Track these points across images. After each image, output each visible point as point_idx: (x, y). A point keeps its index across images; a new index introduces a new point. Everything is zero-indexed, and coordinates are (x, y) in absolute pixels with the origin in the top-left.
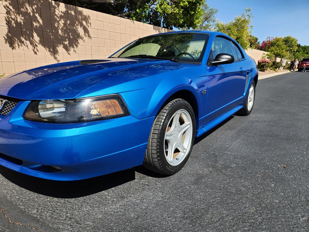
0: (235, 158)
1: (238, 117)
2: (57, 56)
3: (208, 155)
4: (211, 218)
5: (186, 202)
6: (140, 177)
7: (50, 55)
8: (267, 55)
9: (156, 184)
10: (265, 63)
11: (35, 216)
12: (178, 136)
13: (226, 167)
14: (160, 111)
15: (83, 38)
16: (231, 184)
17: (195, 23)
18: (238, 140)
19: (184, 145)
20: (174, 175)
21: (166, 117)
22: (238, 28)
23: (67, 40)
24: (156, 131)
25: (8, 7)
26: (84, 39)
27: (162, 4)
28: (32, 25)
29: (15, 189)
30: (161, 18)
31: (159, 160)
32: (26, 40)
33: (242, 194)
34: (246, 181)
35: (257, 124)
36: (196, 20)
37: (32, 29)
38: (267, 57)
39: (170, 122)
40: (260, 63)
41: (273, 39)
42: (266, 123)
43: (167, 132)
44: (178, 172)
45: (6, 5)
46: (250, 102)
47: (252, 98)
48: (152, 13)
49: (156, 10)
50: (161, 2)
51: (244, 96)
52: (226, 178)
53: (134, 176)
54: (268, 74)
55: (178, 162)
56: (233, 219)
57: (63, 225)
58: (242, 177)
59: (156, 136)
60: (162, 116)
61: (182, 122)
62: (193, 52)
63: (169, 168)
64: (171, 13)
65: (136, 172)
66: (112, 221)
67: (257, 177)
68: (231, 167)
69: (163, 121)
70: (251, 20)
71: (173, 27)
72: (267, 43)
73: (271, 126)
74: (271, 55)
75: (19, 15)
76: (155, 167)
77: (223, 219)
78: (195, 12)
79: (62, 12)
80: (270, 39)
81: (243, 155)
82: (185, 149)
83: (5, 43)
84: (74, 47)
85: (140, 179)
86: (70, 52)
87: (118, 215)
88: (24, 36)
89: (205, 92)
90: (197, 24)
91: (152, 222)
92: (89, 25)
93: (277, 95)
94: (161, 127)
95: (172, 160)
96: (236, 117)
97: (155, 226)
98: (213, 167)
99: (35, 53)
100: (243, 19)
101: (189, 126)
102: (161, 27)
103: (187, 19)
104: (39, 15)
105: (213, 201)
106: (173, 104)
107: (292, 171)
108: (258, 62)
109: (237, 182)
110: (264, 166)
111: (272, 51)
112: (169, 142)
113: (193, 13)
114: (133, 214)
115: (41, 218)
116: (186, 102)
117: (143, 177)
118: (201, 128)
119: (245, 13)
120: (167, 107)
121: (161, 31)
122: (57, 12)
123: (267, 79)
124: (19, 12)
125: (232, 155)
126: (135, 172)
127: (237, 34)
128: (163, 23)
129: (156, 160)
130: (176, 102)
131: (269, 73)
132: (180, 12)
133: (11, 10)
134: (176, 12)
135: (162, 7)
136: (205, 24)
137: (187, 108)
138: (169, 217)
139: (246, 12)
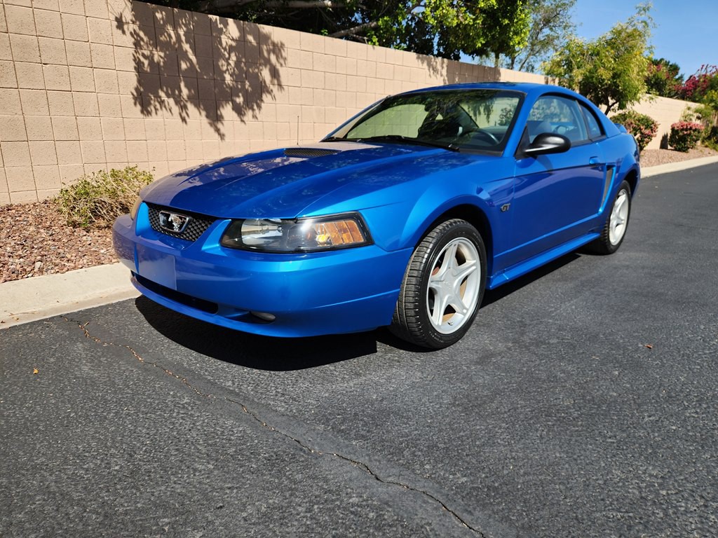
0: (560, 329)
1: (589, 256)
2: (220, 126)
3: (509, 322)
4: (497, 408)
5: (459, 387)
6: (385, 349)
7: (208, 125)
8: (696, 111)
9: (412, 361)
10: (689, 132)
11: (231, 389)
12: (452, 284)
13: (538, 343)
14: (421, 240)
15: (272, 91)
16: (542, 368)
17: (511, 44)
18: (575, 301)
19: (464, 301)
20: (444, 350)
21: (432, 250)
22: (618, 50)
23: (240, 94)
24: (414, 272)
25: (138, 35)
26: (273, 95)
27: (437, 6)
28: (179, 66)
29: (191, 355)
30: (434, 35)
31: (418, 320)
32: (168, 96)
33: (557, 382)
34: (569, 364)
35: (625, 271)
36: (515, 37)
37: (179, 76)
38: (696, 115)
39: (440, 258)
40: (677, 131)
41: (714, 70)
42: (646, 270)
43: (433, 275)
44: (452, 346)
45: (134, 30)
46: (619, 226)
47: (623, 218)
48: (413, 23)
49: (425, 19)
50: (435, 3)
51: (599, 213)
52: (534, 358)
53: (376, 348)
54: (694, 158)
55: (452, 329)
56: (532, 411)
57: (274, 400)
58: (563, 358)
59: (414, 281)
60: (425, 248)
61: (460, 259)
62: (505, 109)
63: (435, 336)
64: (458, 25)
65: (378, 343)
66: (343, 402)
67: (591, 360)
68: (549, 343)
69: (426, 256)
70: (650, 31)
71: (462, 54)
72: (698, 81)
73: (655, 276)
74: (707, 111)
75: (156, 49)
76: (411, 332)
77: (515, 410)
78: (511, 19)
79: (233, 40)
80: (709, 69)
81: (576, 326)
82: (464, 308)
83: (133, 105)
84: (253, 110)
85: (386, 352)
86: (245, 119)
87: (352, 395)
88: (165, 89)
89: (506, 206)
90: (516, 46)
91: (405, 407)
92: (282, 61)
93: (697, 211)
94: (423, 265)
95: (440, 324)
96: (584, 257)
97: (409, 411)
98: (515, 341)
99: (184, 120)
100: (630, 30)
101: (474, 268)
102: (433, 54)
103: (493, 36)
104: (190, 48)
105: (504, 388)
106: (444, 229)
107: (661, 354)
108: (673, 129)
109: (554, 366)
110: (611, 344)
111: (712, 101)
112: (436, 293)
113: (507, 22)
114: (376, 395)
115: (241, 392)
116: (469, 225)
117: (390, 351)
118: (498, 275)
119: (637, 16)
120: (434, 235)
121: (435, 63)
122: (224, 39)
123: (688, 170)
124: (156, 43)
125: (555, 324)
126: (376, 343)
127: (615, 66)
128: (439, 45)
129: (413, 320)
130: (451, 224)
131: (699, 157)
132: (478, 22)
133: (142, 39)
134: (467, 22)
135: (438, 12)
136: (544, 35)
137: (469, 236)
138: (430, 402)
139: (639, 13)
